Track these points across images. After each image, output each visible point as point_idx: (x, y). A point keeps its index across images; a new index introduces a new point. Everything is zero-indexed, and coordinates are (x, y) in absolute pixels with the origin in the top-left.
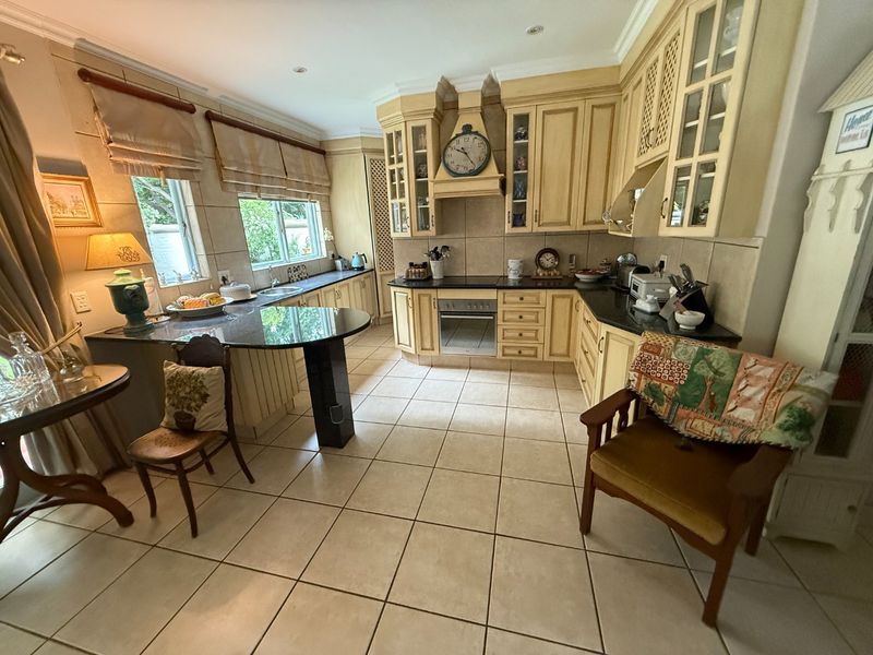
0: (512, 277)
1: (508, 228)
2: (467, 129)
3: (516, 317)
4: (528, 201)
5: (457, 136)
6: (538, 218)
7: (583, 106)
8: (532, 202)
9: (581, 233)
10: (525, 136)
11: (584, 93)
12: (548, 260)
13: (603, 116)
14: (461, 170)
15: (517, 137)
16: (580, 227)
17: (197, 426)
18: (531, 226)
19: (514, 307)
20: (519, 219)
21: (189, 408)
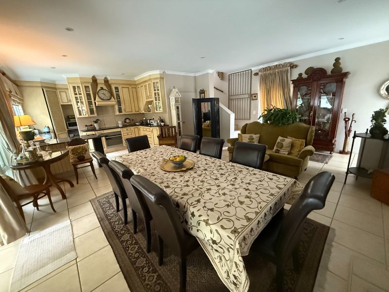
0: (120, 126)
1: (117, 113)
2: (102, 88)
3: (126, 134)
4: (122, 107)
5: (100, 90)
6: (125, 110)
7: (130, 87)
8: (123, 107)
9: (135, 114)
10: (118, 92)
11: (130, 85)
12: (128, 121)
13: (134, 90)
14: (105, 99)
15: (116, 92)
16: (135, 113)
17: (85, 158)
18: (124, 113)
19: (126, 132)
20: (120, 111)
21: (83, 154)
